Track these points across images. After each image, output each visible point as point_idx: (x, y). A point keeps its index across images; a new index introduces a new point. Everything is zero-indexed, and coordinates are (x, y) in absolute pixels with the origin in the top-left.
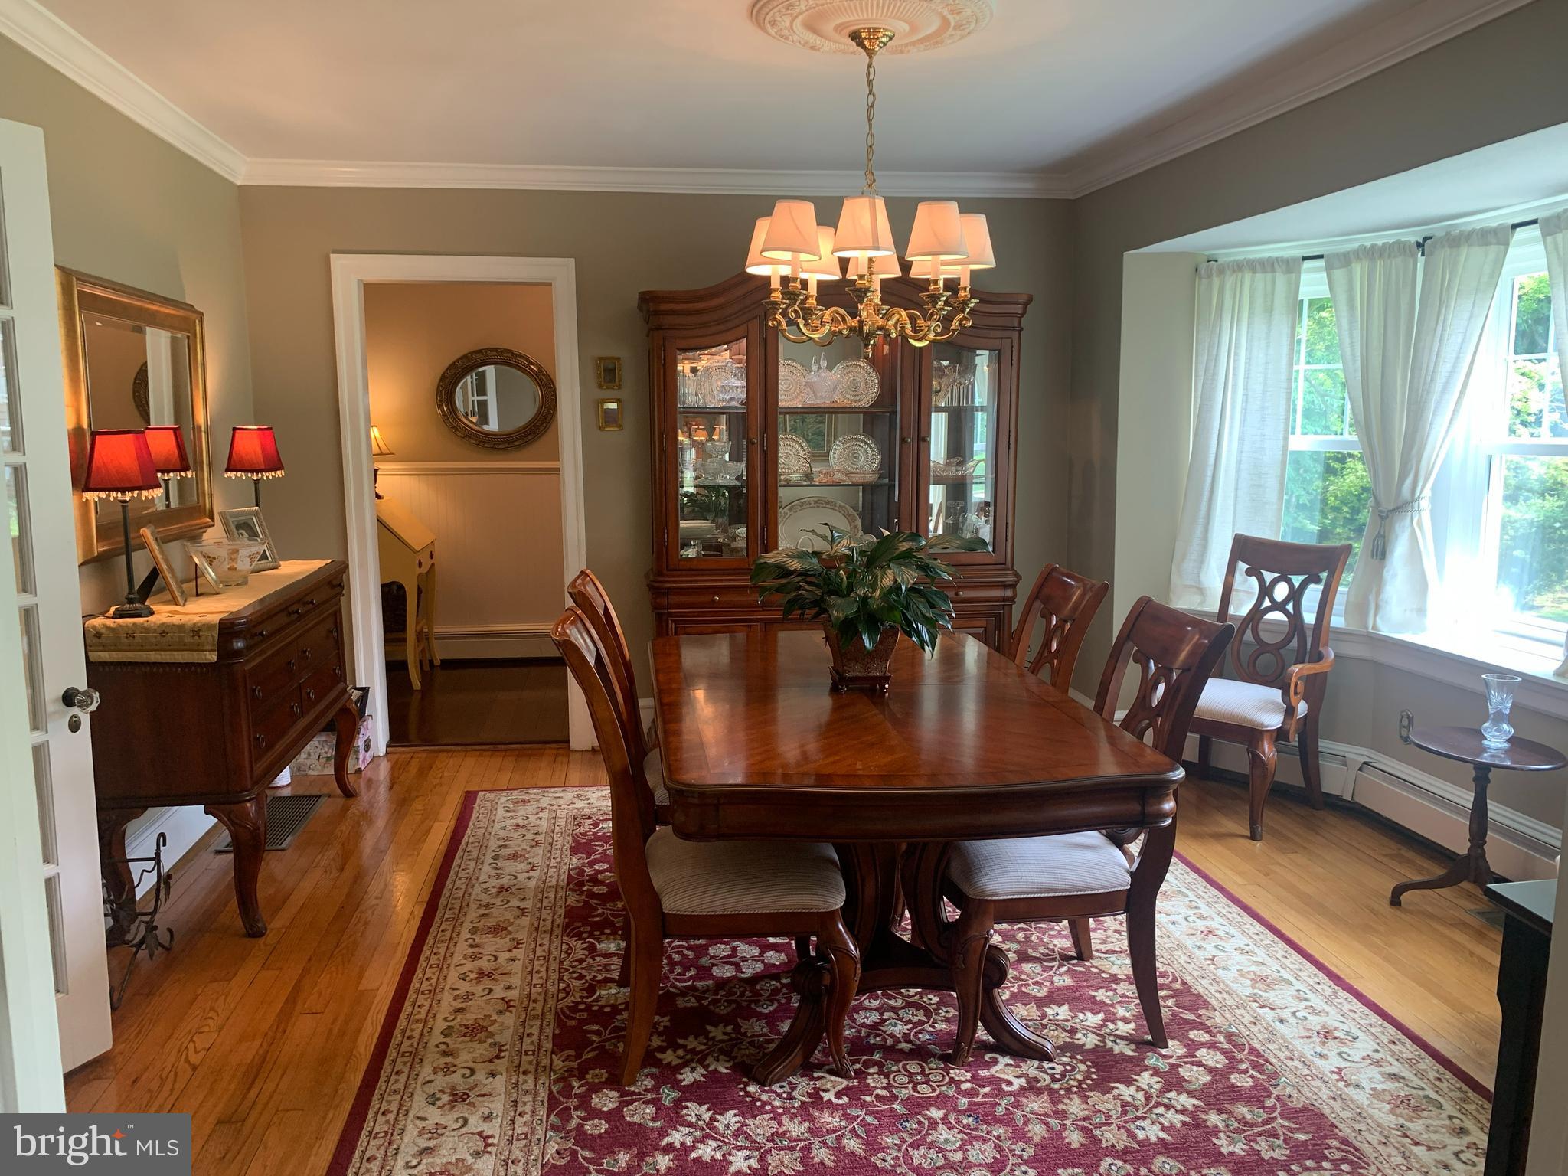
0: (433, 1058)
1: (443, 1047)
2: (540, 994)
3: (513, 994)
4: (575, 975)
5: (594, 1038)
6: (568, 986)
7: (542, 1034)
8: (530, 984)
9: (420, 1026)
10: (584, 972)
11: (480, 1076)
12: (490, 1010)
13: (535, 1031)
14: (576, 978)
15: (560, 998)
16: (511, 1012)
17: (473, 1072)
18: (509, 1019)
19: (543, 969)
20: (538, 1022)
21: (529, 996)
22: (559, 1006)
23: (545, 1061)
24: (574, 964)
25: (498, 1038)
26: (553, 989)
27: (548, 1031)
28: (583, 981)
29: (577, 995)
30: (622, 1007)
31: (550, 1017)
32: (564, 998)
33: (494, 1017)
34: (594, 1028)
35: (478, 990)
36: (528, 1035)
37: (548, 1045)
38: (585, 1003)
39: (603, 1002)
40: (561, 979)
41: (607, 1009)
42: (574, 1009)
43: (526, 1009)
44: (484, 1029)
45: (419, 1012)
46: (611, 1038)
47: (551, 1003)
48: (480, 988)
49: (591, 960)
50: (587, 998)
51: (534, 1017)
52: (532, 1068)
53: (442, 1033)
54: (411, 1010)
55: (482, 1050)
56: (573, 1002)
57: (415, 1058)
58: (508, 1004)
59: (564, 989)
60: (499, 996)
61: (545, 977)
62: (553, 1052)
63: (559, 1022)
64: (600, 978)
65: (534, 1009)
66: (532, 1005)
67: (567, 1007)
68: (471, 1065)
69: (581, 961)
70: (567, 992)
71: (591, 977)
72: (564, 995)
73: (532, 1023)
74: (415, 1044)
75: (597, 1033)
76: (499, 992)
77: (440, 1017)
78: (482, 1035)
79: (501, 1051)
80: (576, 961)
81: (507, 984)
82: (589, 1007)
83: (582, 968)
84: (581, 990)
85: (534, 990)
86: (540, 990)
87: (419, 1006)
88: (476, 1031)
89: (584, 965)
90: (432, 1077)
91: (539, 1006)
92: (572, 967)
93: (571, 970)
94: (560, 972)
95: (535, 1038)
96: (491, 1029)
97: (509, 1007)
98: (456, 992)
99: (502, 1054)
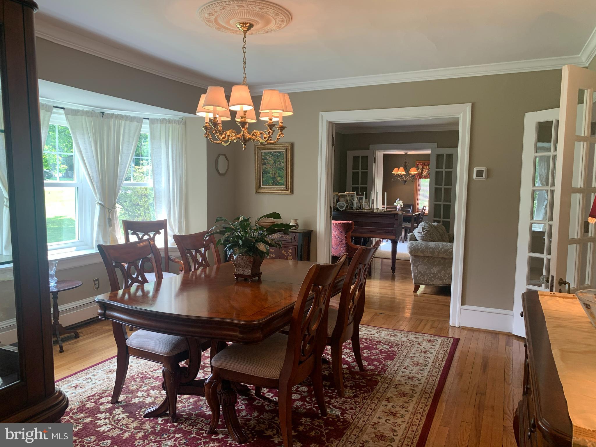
0: (418, 390)
1: (414, 392)
2: (375, 400)
3: (385, 403)
4: (357, 403)
5: (364, 382)
6: (362, 400)
7: (381, 387)
8: (376, 405)
9: (422, 401)
10: (353, 403)
11: (404, 382)
12: (395, 399)
13: (382, 388)
14: (358, 402)
15: (368, 397)
16: (388, 397)
17: (406, 383)
18: (389, 395)
19: (368, 409)
20: (379, 391)
21: (379, 400)
22: (370, 394)
23: (382, 380)
24: (354, 408)
25: (395, 390)
26: (369, 401)
27: (378, 387)
28: (356, 400)
29: (361, 396)
30: (349, 388)
31: (375, 391)
32: (366, 396)
33: (394, 397)
34: (362, 384)
35: (398, 408)
36: (385, 388)
37: (380, 383)
38: (360, 392)
39: (354, 391)
40: (364, 404)
41: (354, 388)
42: (365, 392)
43: (382, 396)
44: (399, 394)
45: (422, 406)
46: (359, 380)
47: (372, 396)
48: (397, 409)
49: (347, 408)
50: (358, 394)
51: (380, 393)
52: (387, 379)
53: (414, 396)
54: (425, 408)
55: (401, 388)
56: (364, 394)
57: (424, 391)
58: (388, 400)
59: (365, 399)
60: (390, 404)
61: (370, 406)
62: (379, 381)
63: (372, 389)
64: (349, 400)
65: (379, 395)
66: (379, 397)
67: (367, 393)
68: (406, 385)
69: (351, 409)
70: (364, 398)
71: (352, 401)
72: (366, 397)
73: (382, 391)
74: (424, 395)
75: (362, 382)
76: (390, 405)
77: (414, 402)
78: (400, 392)
79: (396, 386)
80: (354, 410)
81: (385, 407)
82: (360, 391)
83: (353, 405)
84: (359, 397)
85: (376, 402)
86: (374, 401)
87: (422, 408)
88: (403, 394)
89: (351, 406)
90: (419, 385)
91: (377, 396)
92: (357, 407)
93: (357, 406)
94: (363, 406)
95: (383, 386)
96: (397, 393)
97: (388, 399)
98: (407, 410)
99: (395, 385)
